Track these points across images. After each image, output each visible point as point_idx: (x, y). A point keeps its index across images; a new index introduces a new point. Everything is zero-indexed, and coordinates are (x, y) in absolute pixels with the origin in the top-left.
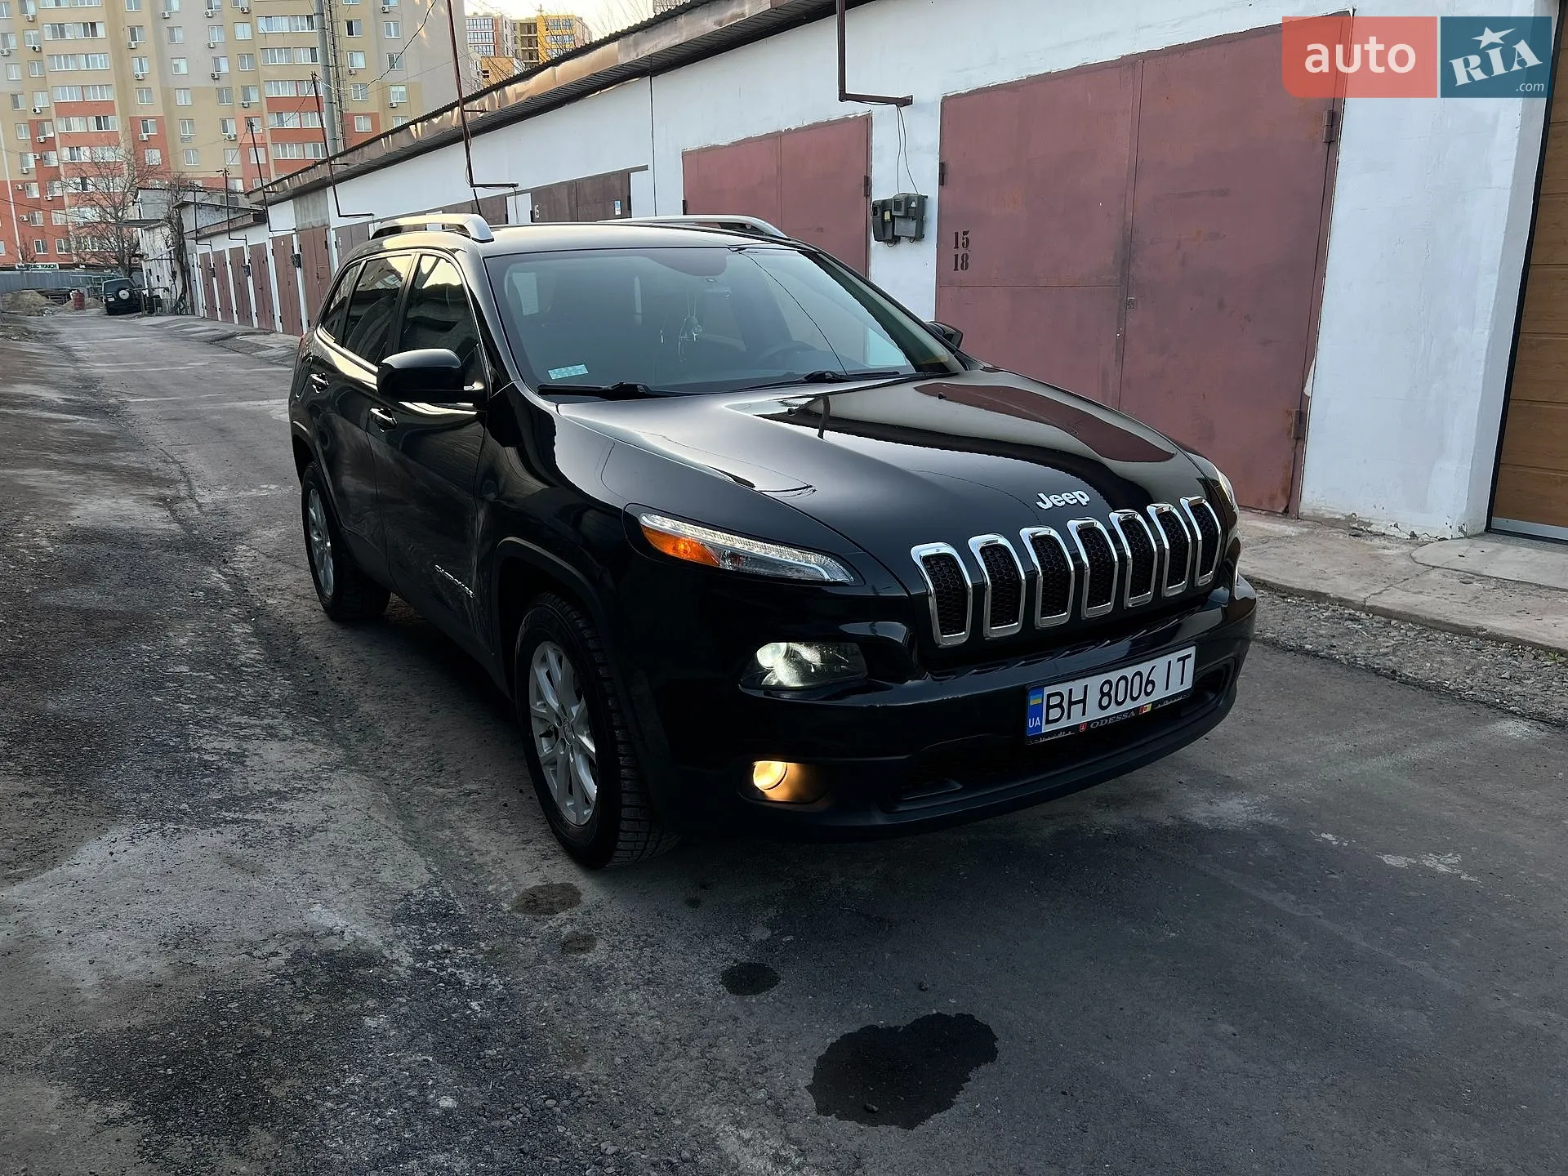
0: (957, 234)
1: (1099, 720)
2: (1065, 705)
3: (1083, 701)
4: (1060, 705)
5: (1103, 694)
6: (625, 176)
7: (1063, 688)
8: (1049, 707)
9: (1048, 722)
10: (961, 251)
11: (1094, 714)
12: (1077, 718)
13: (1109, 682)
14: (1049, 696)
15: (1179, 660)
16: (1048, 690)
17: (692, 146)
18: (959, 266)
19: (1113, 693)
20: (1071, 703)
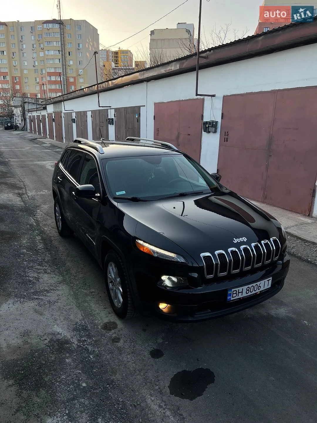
0: (225, 132)
1: (246, 296)
2: (237, 293)
3: (242, 292)
4: (236, 293)
5: (247, 290)
6: (139, 107)
7: (237, 289)
8: (233, 294)
9: (233, 297)
10: (226, 137)
11: (245, 295)
12: (240, 296)
13: (249, 287)
14: (233, 291)
15: (267, 281)
16: (233, 290)
17: (157, 101)
18: (225, 141)
19: (250, 290)
20: (239, 293)
